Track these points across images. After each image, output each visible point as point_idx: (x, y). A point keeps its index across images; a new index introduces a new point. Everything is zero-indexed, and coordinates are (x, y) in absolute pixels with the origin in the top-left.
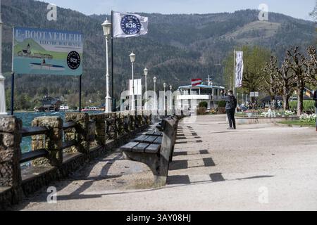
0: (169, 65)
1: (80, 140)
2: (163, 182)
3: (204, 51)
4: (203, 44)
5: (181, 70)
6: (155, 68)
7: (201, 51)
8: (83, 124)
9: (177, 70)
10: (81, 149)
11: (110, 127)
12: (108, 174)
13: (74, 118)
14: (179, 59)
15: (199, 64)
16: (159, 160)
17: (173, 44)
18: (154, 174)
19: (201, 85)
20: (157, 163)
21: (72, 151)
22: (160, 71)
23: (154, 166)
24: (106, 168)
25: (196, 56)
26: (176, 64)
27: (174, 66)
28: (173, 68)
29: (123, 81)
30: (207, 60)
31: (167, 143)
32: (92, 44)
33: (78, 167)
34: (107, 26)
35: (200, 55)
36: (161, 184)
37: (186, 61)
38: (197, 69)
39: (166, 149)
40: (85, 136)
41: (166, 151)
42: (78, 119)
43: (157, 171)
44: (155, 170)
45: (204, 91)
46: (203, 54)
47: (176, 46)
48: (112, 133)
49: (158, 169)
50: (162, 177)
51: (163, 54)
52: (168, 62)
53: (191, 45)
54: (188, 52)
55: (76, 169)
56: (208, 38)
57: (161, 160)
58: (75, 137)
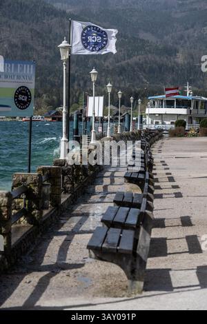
0: (137, 64)
1: (31, 209)
2: (139, 288)
3: (182, 47)
4: (182, 38)
5: (152, 71)
6: (118, 67)
7: (179, 46)
8: (36, 189)
9: (147, 70)
10: (31, 220)
11: (66, 178)
12: (67, 261)
13: (24, 180)
14: (150, 55)
15: (175, 62)
16: (135, 260)
17: (143, 35)
18: (129, 278)
19: (177, 96)
20: (132, 264)
21: (20, 222)
22: (125, 70)
23: (129, 268)
24: (64, 249)
25: (171, 52)
26: (146, 62)
27: (142, 65)
28: (141, 67)
29: (76, 82)
30: (185, 58)
31: (145, 241)
32: (38, 33)
33: (28, 248)
34: (65, 48)
35: (176, 51)
36: (137, 291)
37: (158, 59)
38: (173, 69)
39: (144, 248)
40: (37, 204)
41: (144, 250)
42: (29, 181)
43: (132, 275)
44: (130, 274)
45: (180, 104)
46: (181, 50)
47: (146, 39)
48: (68, 186)
49: (133, 271)
50: (138, 282)
51: (130, 48)
52: (135, 59)
53: (165, 37)
54: (160, 47)
55: (27, 251)
56: (188, 29)
57: (138, 261)
58: (25, 204)
